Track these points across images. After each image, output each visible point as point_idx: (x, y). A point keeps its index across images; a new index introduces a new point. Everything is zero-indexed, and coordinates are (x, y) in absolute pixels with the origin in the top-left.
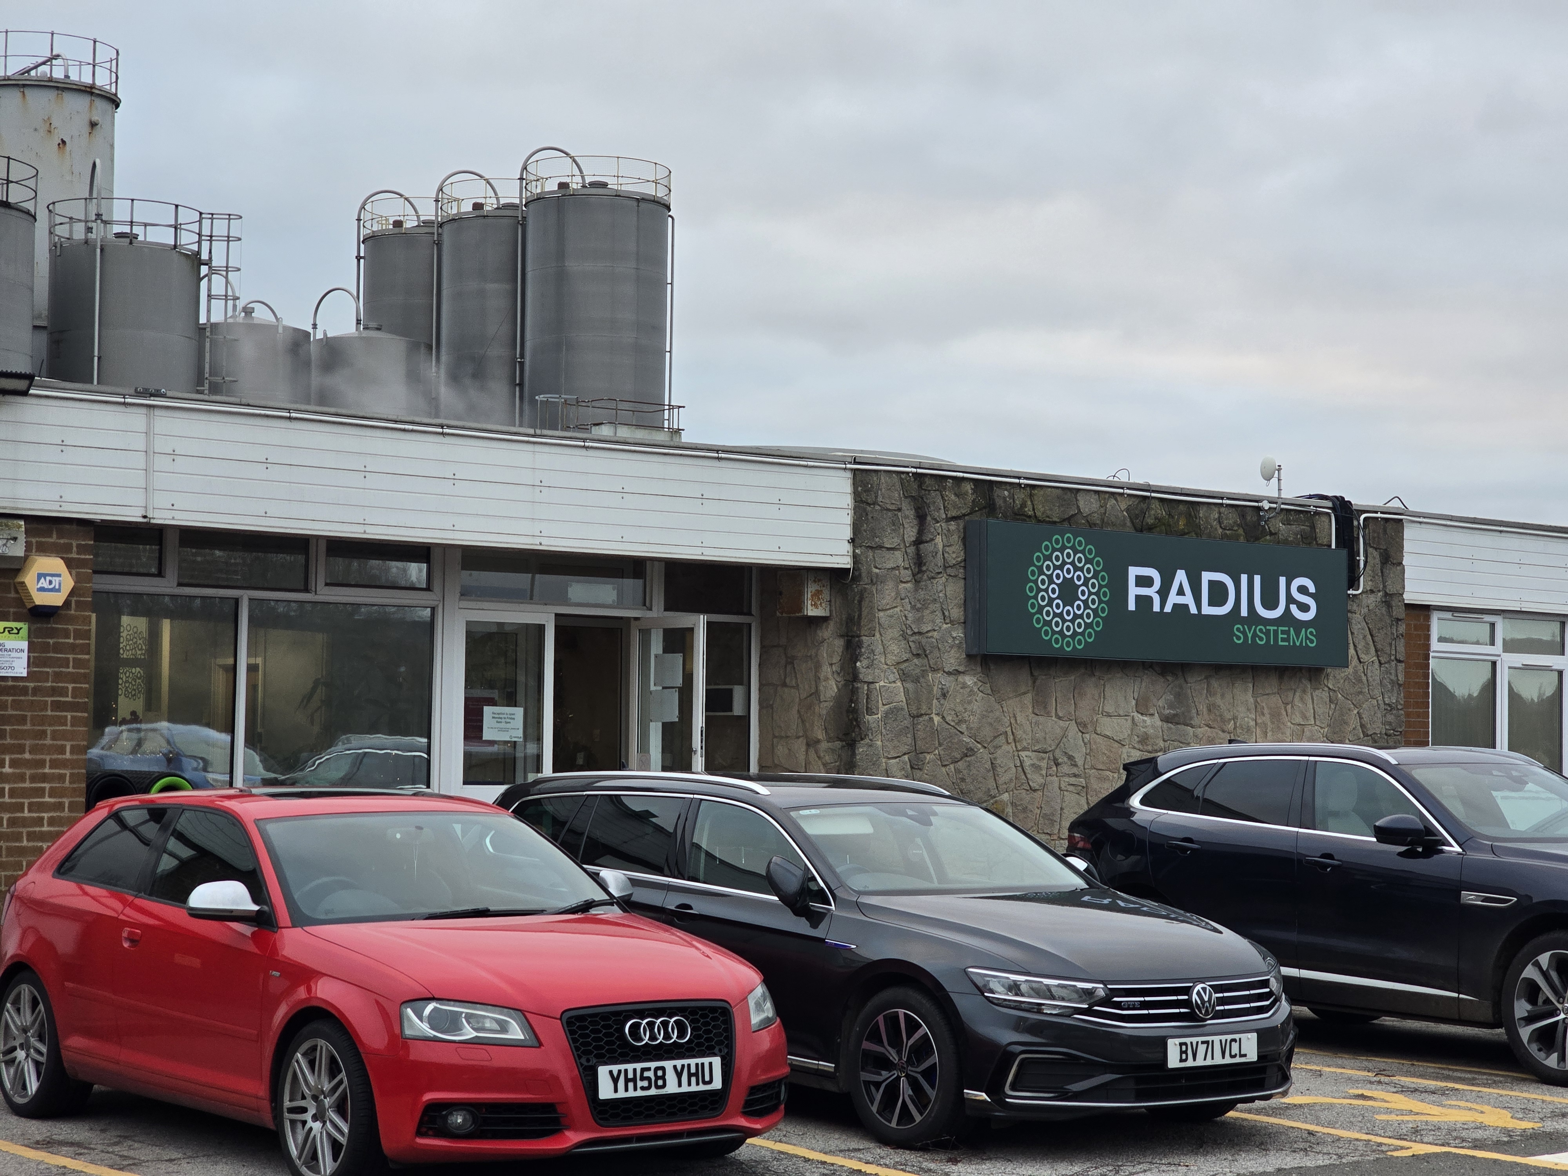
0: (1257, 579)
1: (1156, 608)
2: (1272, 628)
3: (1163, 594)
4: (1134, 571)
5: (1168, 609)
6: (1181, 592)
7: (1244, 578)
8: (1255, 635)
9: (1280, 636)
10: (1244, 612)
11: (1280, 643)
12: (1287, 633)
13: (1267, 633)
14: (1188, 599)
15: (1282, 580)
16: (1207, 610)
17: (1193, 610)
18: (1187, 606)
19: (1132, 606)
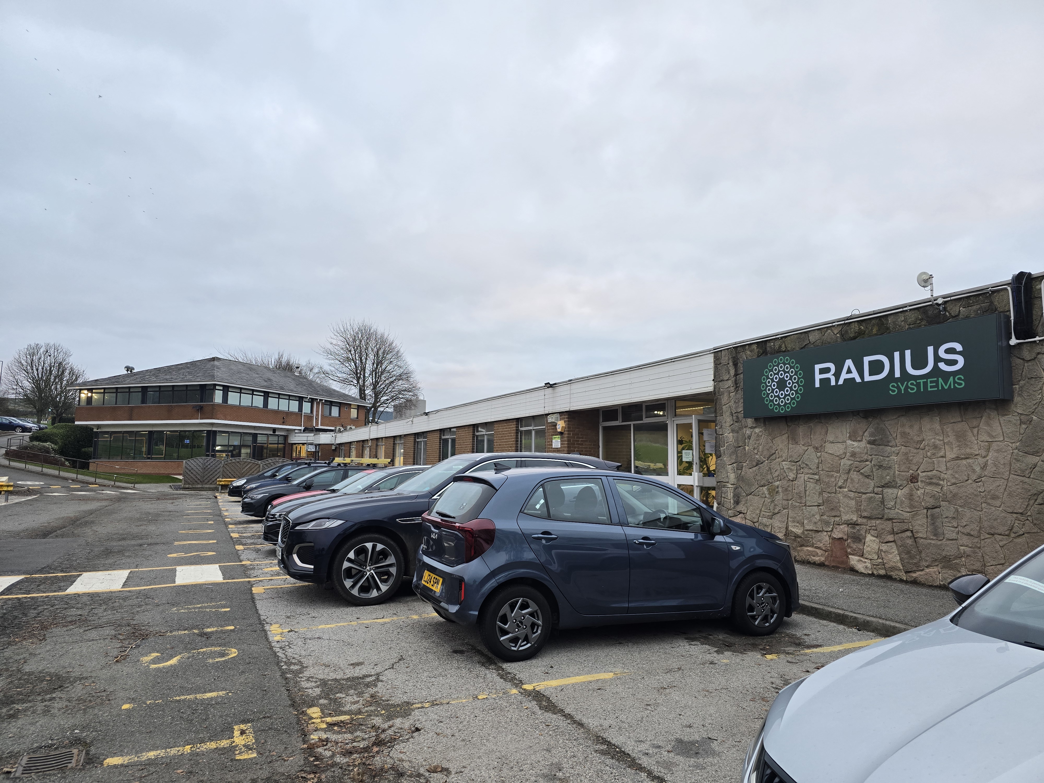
0: (908, 353)
1: (833, 383)
2: (922, 381)
3: (837, 375)
4: (817, 367)
5: (841, 382)
6: (849, 371)
7: (897, 355)
8: (907, 387)
9: (929, 385)
10: (897, 374)
11: (929, 389)
12: (937, 382)
13: (918, 385)
14: (855, 375)
15: (930, 349)
16: (868, 378)
17: (858, 380)
18: (854, 378)
19: (817, 385)
